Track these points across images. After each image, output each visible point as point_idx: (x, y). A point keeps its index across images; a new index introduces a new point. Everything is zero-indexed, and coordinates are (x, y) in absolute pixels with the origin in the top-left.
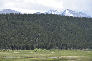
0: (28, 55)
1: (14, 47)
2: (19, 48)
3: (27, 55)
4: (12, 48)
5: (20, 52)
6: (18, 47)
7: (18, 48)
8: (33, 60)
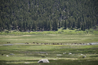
0: (48, 39)
1: (24, 25)
2: (33, 28)
3: (46, 40)
4: (19, 27)
5: (34, 34)
7: (30, 27)
8: (56, 48)
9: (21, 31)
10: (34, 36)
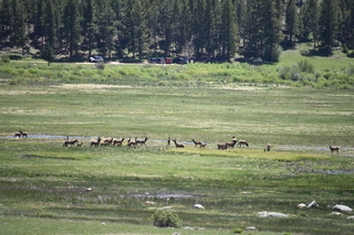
1: (69, 24)
2: (123, 43)
4: (39, 32)
5: (124, 78)
6: (103, 23)
7: (105, 34)
8: (256, 170)
9: (50, 60)
10: (128, 89)
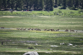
0: (39, 23)
1: (4, 2)
2: (17, 6)
3: (36, 23)
5: (18, 14)
6: (12, 2)
7: (13, 4)
8: (50, 36)
10: (18, 17)
